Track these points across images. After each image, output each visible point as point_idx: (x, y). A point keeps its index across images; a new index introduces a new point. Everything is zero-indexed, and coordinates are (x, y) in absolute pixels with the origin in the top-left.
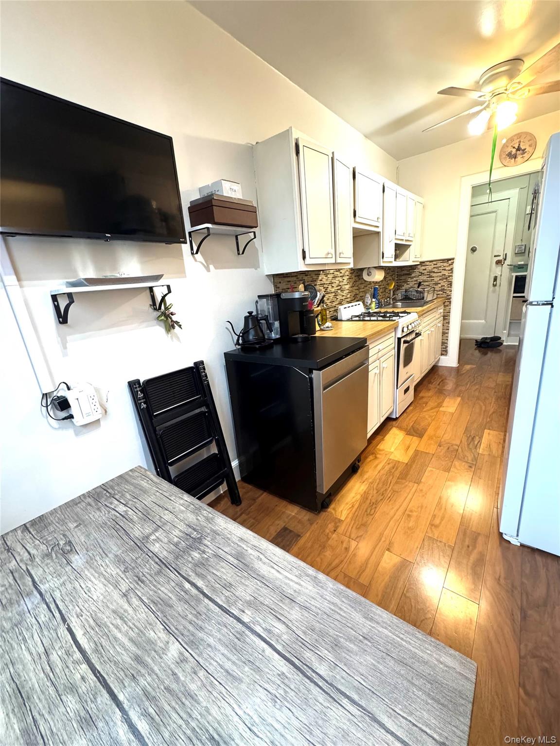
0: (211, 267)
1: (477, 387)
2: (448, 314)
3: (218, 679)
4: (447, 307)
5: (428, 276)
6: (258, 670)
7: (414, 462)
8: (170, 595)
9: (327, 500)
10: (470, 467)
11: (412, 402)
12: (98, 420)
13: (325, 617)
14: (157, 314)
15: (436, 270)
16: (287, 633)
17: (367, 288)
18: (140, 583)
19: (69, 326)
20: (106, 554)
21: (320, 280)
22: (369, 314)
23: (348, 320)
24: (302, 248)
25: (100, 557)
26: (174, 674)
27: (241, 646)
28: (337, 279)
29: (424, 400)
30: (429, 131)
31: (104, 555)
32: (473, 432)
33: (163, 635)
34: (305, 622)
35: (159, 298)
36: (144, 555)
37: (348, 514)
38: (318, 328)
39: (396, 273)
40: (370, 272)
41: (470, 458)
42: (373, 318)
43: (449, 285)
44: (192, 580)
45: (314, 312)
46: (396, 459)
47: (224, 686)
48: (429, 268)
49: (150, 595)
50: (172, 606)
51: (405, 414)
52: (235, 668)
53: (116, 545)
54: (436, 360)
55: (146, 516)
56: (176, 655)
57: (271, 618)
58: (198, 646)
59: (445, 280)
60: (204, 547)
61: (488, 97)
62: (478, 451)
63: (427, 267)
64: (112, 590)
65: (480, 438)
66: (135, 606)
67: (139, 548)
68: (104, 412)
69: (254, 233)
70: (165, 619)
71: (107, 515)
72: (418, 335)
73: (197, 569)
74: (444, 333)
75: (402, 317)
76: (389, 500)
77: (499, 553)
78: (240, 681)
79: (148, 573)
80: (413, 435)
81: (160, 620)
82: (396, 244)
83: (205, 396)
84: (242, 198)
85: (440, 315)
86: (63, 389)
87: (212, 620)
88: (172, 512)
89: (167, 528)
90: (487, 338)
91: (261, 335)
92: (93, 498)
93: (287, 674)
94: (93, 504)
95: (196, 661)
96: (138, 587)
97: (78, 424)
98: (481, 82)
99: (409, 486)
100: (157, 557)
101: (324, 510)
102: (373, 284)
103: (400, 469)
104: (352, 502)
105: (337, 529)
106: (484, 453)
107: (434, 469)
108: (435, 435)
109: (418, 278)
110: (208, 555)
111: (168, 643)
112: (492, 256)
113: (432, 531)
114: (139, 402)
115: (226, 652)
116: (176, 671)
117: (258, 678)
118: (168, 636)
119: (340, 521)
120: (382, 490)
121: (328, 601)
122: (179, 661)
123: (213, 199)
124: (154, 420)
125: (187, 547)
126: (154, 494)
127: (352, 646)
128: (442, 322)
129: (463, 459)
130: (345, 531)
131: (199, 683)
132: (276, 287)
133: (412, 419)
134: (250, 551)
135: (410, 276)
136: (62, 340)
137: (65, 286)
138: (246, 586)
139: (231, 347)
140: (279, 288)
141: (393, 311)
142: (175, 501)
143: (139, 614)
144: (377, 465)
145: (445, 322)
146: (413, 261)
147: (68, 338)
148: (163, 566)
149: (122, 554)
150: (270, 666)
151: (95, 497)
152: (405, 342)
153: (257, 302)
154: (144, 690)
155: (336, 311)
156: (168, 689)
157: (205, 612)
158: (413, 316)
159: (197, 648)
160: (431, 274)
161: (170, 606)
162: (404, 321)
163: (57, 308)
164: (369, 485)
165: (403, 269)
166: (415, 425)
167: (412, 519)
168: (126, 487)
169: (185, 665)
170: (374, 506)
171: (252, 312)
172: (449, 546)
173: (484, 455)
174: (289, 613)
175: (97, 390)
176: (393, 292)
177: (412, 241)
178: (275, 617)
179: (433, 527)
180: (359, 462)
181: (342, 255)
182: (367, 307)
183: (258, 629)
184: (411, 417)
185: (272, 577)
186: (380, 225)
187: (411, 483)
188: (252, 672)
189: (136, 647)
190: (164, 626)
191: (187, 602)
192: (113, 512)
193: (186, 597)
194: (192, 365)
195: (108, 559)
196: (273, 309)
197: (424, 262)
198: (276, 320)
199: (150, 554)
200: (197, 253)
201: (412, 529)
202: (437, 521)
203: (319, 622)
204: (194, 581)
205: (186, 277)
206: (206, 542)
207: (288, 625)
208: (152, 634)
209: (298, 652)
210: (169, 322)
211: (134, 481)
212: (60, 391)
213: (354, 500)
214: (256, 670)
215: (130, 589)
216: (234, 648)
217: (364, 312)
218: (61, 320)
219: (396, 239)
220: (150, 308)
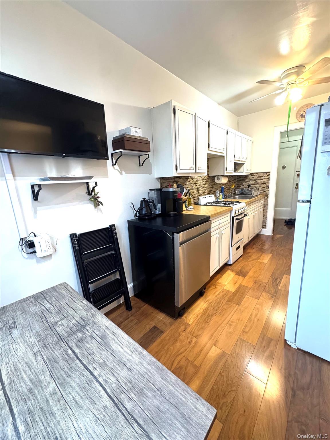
0: (123, 172)
1: (283, 248)
2: (267, 204)
3: (70, 406)
4: (266, 200)
5: (255, 182)
6: (93, 403)
7: (238, 291)
8: (59, 356)
9: (182, 311)
10: (272, 297)
11: (242, 255)
12: (51, 255)
13: (140, 376)
14: (90, 197)
15: (259, 178)
16: (116, 383)
17: (218, 187)
18: (45, 348)
19: (39, 202)
20: (32, 331)
21: (189, 182)
22: (218, 202)
23: (204, 205)
24: (176, 164)
25: (28, 332)
26: (47, 401)
27: (88, 388)
28: (199, 181)
29: (250, 254)
30: (254, 102)
31: (31, 331)
32: (276, 276)
33: (48, 378)
34: (127, 378)
35: (91, 188)
36: (52, 332)
37: (194, 321)
38: (184, 208)
39: (237, 179)
40: (219, 178)
41: (273, 292)
42: (218, 205)
43: (267, 187)
44: (73, 349)
45: (183, 200)
46: (228, 289)
47: (72, 409)
48: (256, 177)
49: (48, 356)
50: (58, 363)
51: (237, 262)
52: (81, 401)
53: (39, 326)
54: (259, 231)
55: (60, 311)
56: (51, 390)
57: (110, 374)
58: (65, 386)
59: (265, 184)
60: (86, 330)
61: (285, 85)
62: (278, 287)
63: (254, 176)
64: (29, 351)
65: (280, 279)
66: (38, 361)
67: (50, 328)
68: (55, 250)
69: (148, 155)
70: (52, 369)
71: (39, 309)
72: (245, 215)
73: (78, 343)
74: (264, 215)
75: (236, 204)
76: (219, 314)
77: (283, 353)
78: (82, 408)
79: (51, 343)
80: (240, 275)
81: (49, 370)
82: (235, 163)
83: (115, 245)
84: (142, 136)
85: (261, 205)
86: (32, 236)
87: (77, 372)
88: (75, 309)
89: (69, 318)
90: (292, 219)
91: (149, 211)
92: (35, 298)
93: (109, 407)
94: (34, 302)
95: (62, 395)
96: (43, 351)
97: (38, 256)
98: (282, 78)
99: (233, 307)
100: (59, 334)
101: (180, 317)
102: (221, 185)
103: (229, 296)
104: (197, 314)
105: (186, 329)
106: (282, 289)
107: (250, 297)
108: (253, 276)
109: (249, 183)
110: (86, 335)
111: (49, 383)
112: (295, 172)
113: (243, 335)
114: (75, 246)
115: (79, 391)
116: (49, 399)
117: (92, 407)
118: (51, 379)
119: (188, 325)
120: (217, 308)
121: (144, 367)
122: (52, 393)
123: (125, 136)
124: (83, 257)
125: (76, 330)
126: (68, 299)
127: (149, 394)
128: (263, 208)
129: (269, 292)
130: (191, 331)
131: (59, 407)
132: (161, 184)
133: (241, 265)
134: (110, 335)
135: (244, 181)
136: (34, 209)
137: (39, 180)
138: (102, 354)
139: (132, 217)
140: (163, 185)
141: (231, 201)
142: (78, 303)
143: (39, 365)
144: (216, 292)
145: (265, 209)
146: (246, 173)
147: (38, 208)
148: (60, 340)
149: (40, 331)
150: (101, 400)
151: (36, 298)
152: (237, 219)
153: (149, 192)
154: (29, 409)
155: (198, 199)
156: (41, 409)
157: (75, 367)
158: (243, 205)
159: (64, 388)
160: (257, 180)
161: (57, 363)
162: (236, 207)
163: (33, 192)
164: (209, 304)
165: (240, 177)
166: (242, 269)
167: (232, 327)
168: (54, 293)
169: (54, 396)
170: (210, 317)
171: (145, 198)
172: (253, 346)
173: (282, 290)
174: (120, 371)
175: (51, 238)
176: (234, 190)
177: (245, 161)
178: (112, 373)
179: (244, 333)
180: (204, 290)
181: (200, 169)
182: (217, 198)
183: (101, 380)
184: (240, 264)
185: (117, 351)
186: (225, 152)
187: (234, 304)
188: (90, 403)
189: (32, 384)
190: (50, 373)
191: (67, 361)
192: (43, 307)
193: (67, 358)
194: (108, 226)
195: (32, 333)
196: (157, 197)
197: (253, 174)
198: (159, 203)
199: (55, 332)
200: (115, 165)
201: (231, 333)
202: (247, 330)
203: (135, 378)
204: (74, 350)
205: (108, 177)
206: (87, 328)
207: (118, 379)
208: (43, 377)
209: (119, 394)
210: (96, 202)
211: (60, 291)
212: (31, 238)
213: (198, 313)
214: (92, 403)
215: (38, 351)
216: (84, 389)
217: (215, 200)
218: (35, 198)
219: (234, 160)
220: (86, 194)
